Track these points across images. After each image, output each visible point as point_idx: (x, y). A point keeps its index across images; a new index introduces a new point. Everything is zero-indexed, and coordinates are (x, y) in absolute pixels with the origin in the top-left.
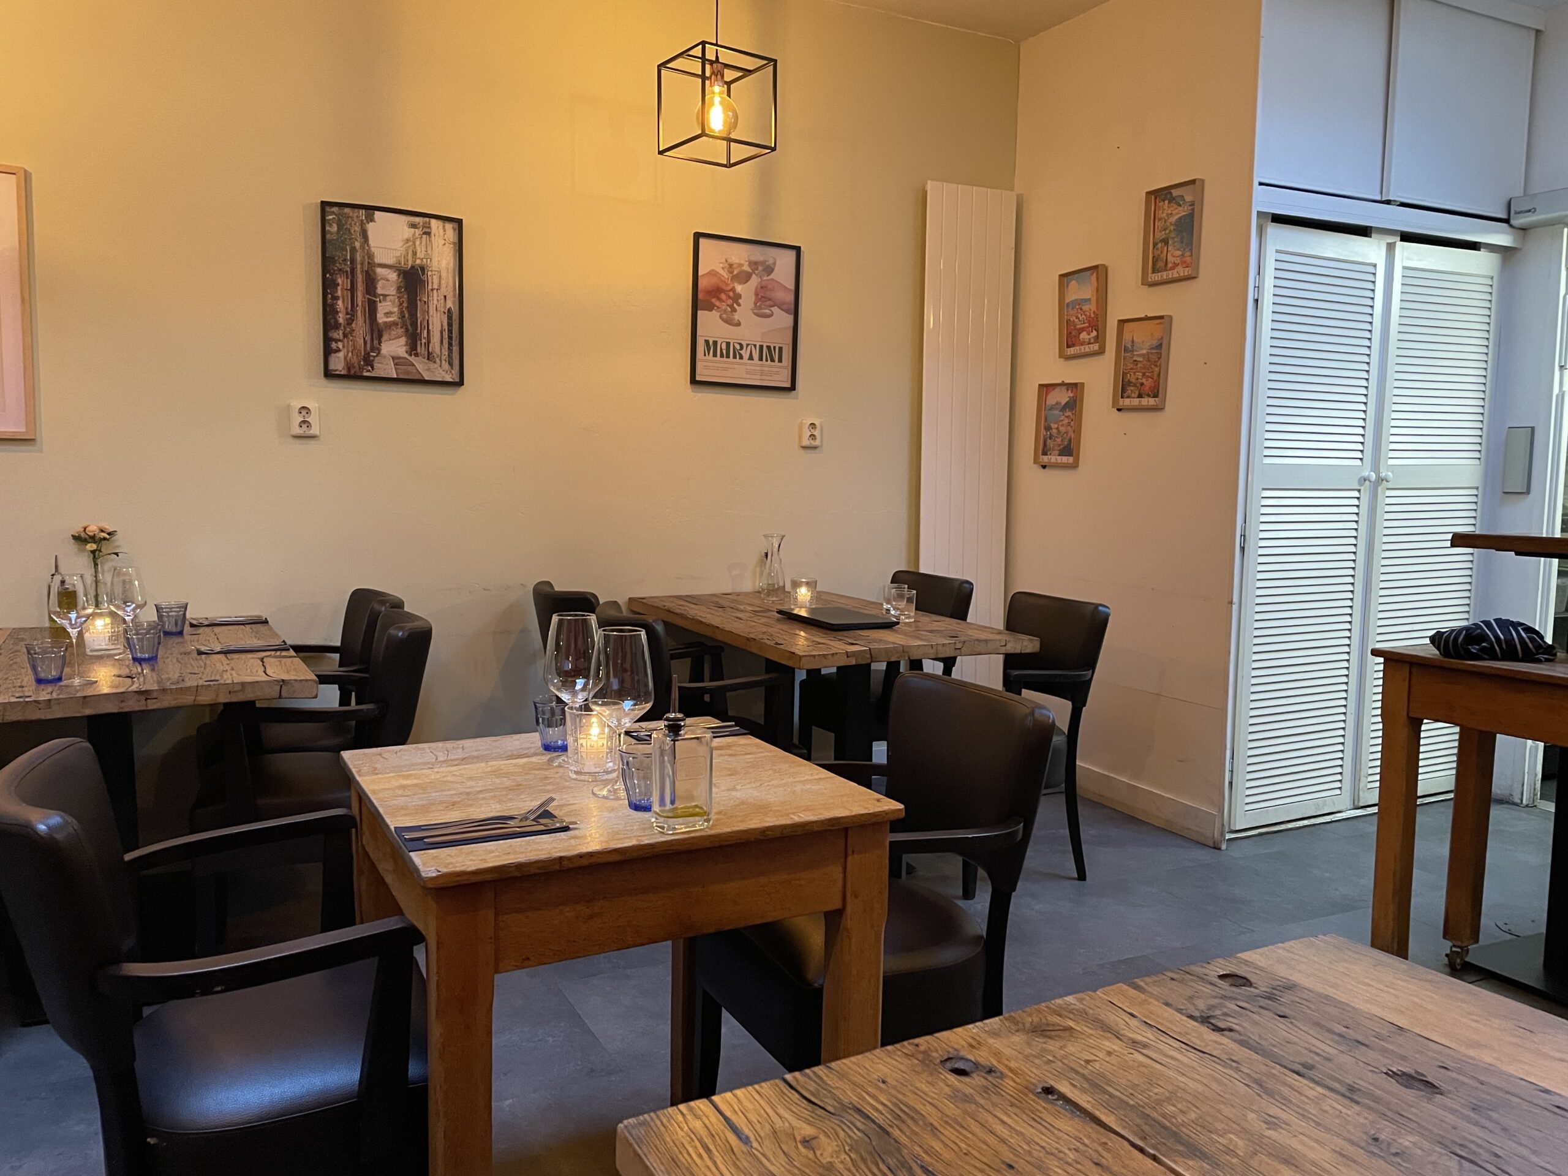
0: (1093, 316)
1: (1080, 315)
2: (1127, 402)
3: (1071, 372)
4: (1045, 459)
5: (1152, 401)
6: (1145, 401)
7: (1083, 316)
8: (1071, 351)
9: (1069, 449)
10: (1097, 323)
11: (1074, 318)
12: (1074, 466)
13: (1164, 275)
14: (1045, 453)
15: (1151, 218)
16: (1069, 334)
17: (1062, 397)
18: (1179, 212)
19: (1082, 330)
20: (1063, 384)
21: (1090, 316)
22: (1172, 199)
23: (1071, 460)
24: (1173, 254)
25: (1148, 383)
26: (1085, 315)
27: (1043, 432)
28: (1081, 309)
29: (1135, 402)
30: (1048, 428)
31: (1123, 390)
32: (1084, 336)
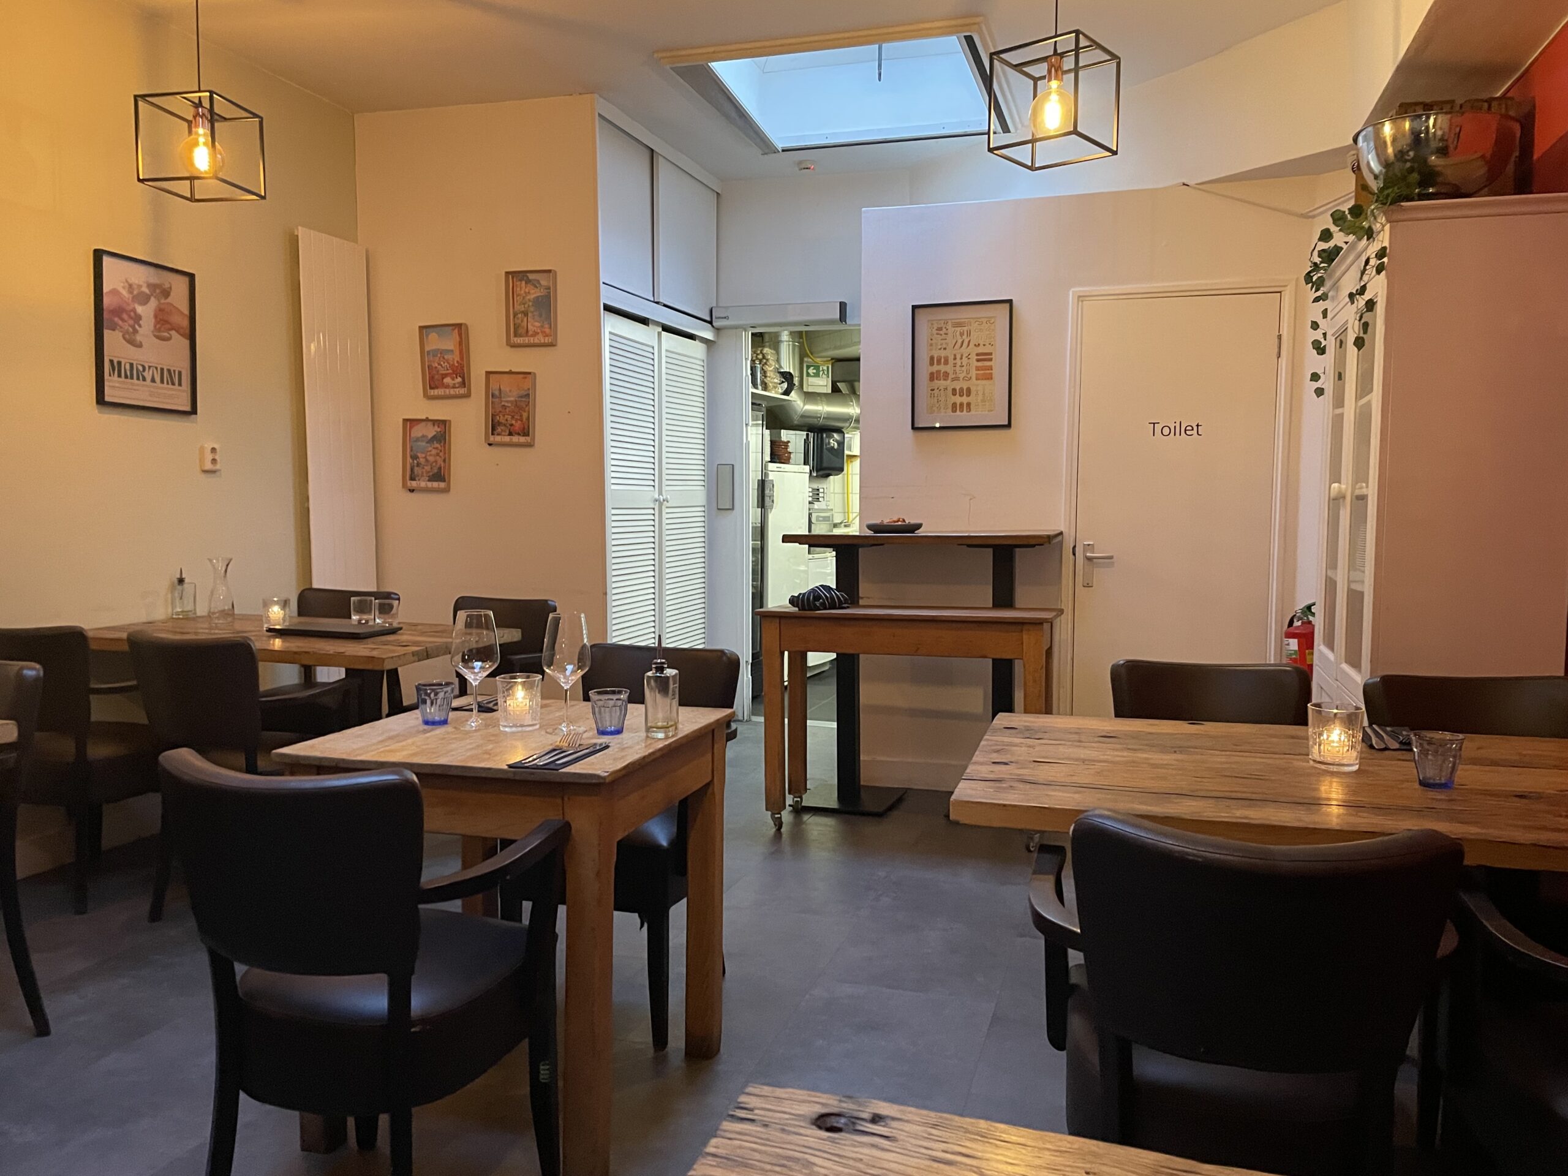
0: (456, 365)
1: (442, 363)
2: (498, 439)
3: (438, 411)
4: (414, 484)
5: (522, 439)
6: (515, 439)
7: (446, 364)
8: (436, 392)
9: (439, 475)
10: (461, 372)
11: (437, 365)
12: (447, 490)
13: (526, 340)
14: (412, 479)
15: (510, 294)
16: (432, 378)
17: (431, 431)
18: (535, 293)
19: (446, 375)
20: (427, 420)
21: (453, 365)
22: (528, 281)
23: (442, 485)
24: (533, 325)
25: (518, 425)
26: (448, 363)
27: (409, 460)
28: (444, 358)
29: (507, 439)
30: (414, 457)
31: (493, 429)
32: (447, 380)
